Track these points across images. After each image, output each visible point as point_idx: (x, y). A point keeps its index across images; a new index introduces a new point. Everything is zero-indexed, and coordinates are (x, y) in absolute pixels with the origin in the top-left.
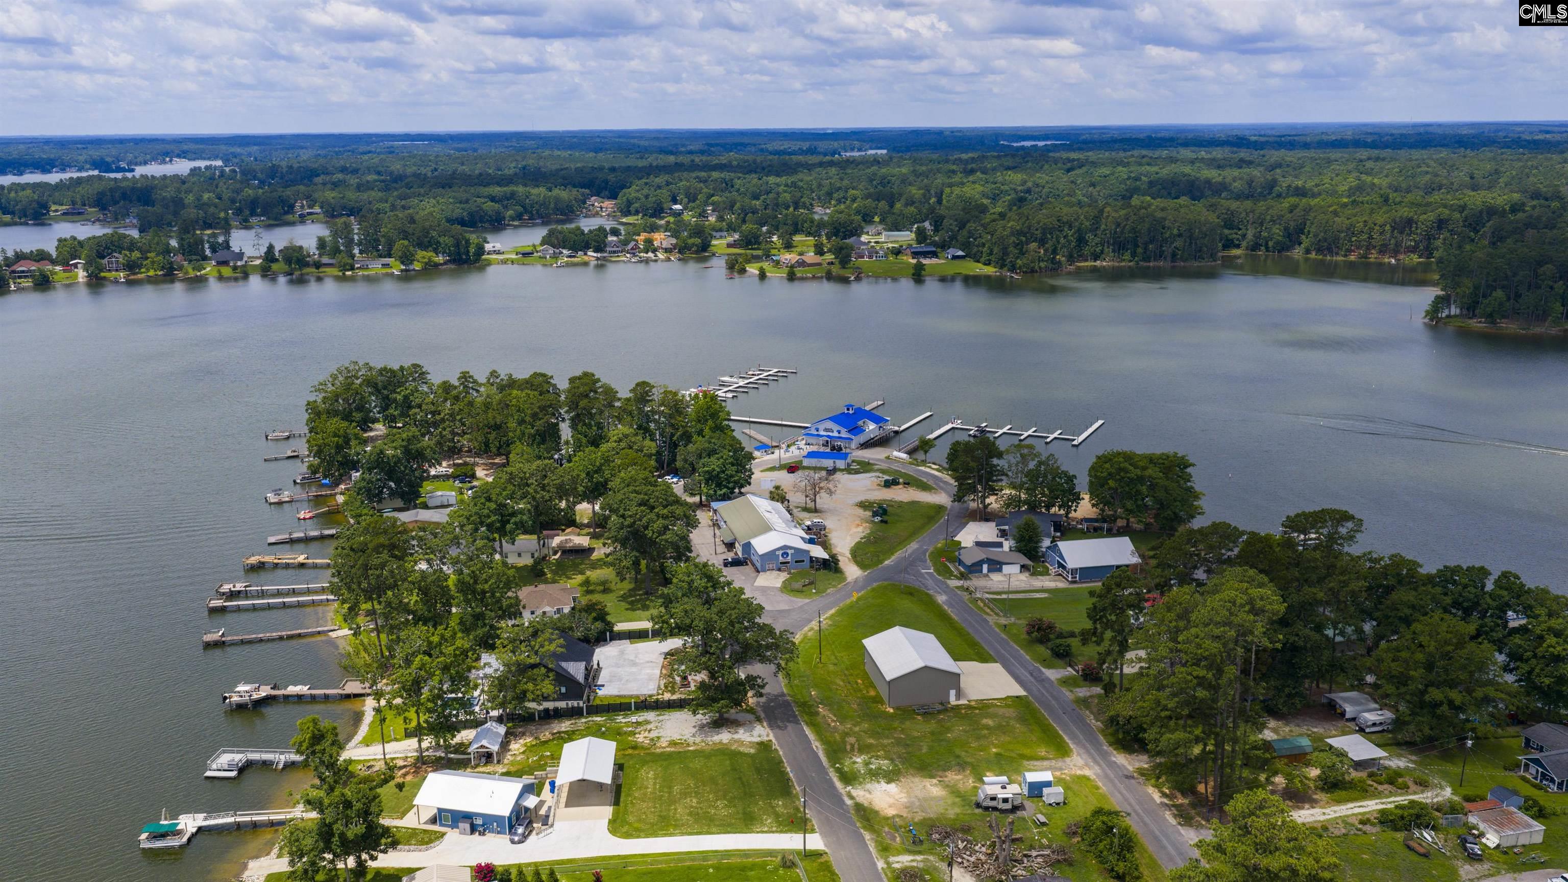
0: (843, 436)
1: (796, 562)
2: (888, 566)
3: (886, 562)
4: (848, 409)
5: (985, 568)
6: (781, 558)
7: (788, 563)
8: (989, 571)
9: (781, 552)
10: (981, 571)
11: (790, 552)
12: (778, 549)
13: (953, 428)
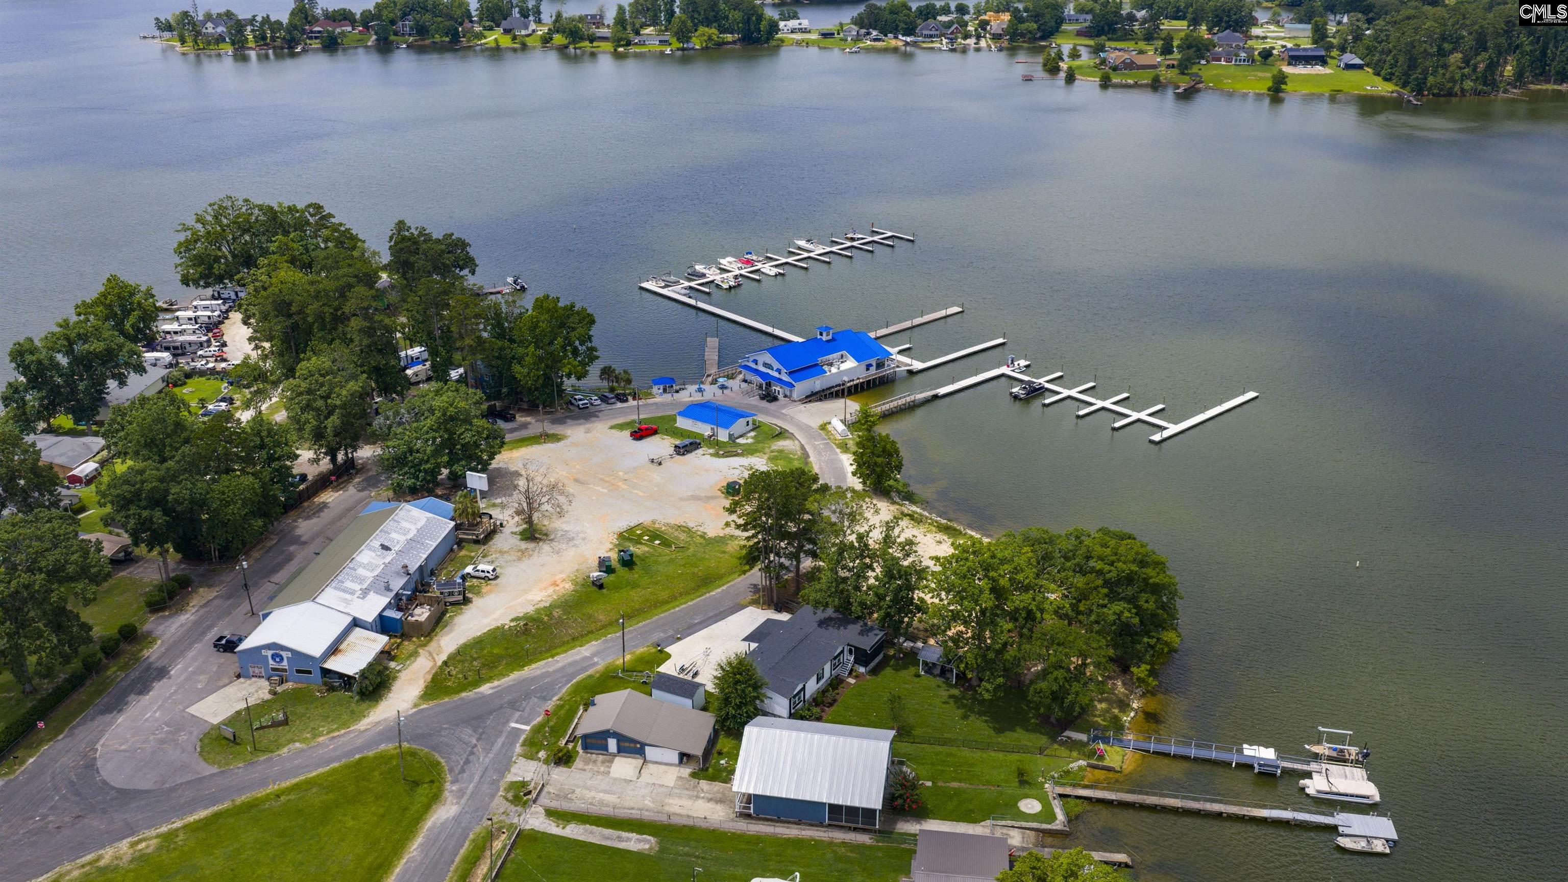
0: (784, 378)
1: (298, 671)
2: (483, 698)
3: (486, 689)
4: (821, 334)
5: (612, 744)
6: (271, 662)
7: (285, 670)
8: (620, 750)
9: (269, 653)
10: (605, 748)
11: (284, 654)
12: (269, 647)
13: (1003, 375)
